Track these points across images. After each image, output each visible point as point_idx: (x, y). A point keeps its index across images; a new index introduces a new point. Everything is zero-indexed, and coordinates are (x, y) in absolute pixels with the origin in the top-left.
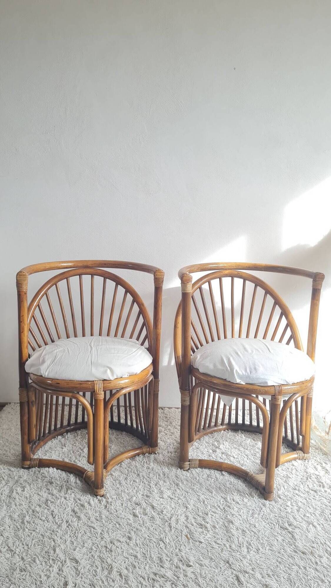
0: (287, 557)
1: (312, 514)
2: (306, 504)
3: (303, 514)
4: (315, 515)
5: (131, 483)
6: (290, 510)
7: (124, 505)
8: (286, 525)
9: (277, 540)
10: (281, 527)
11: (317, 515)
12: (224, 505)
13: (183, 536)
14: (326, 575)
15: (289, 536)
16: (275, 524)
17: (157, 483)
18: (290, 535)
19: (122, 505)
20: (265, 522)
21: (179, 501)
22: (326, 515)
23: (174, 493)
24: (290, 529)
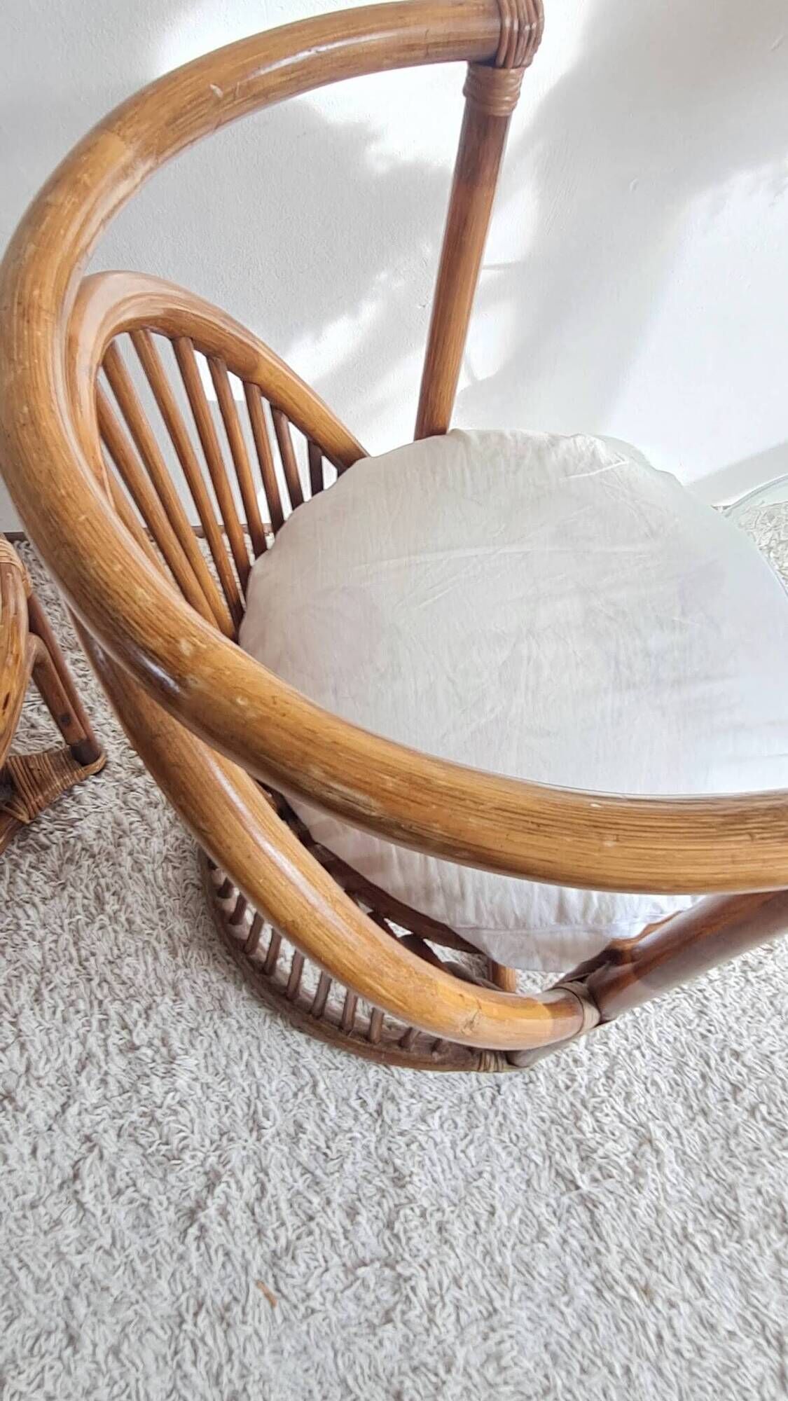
0: (574, 1323)
1: (649, 1085)
2: (631, 1033)
3: (624, 1094)
4: (659, 1089)
5: (59, 1015)
6: (586, 1077)
7: (43, 1150)
8: (573, 1163)
9: (546, 1245)
10: (558, 1174)
11: (665, 1087)
12: (380, 1092)
13: (252, 1286)
14: (687, 1393)
15: (583, 1216)
16: (539, 1160)
17: (150, 1008)
18: (585, 1217)
19: (34, 1152)
20: (510, 1154)
21: (230, 1095)
22: (689, 1086)
23: (212, 1054)
24: (586, 1186)
